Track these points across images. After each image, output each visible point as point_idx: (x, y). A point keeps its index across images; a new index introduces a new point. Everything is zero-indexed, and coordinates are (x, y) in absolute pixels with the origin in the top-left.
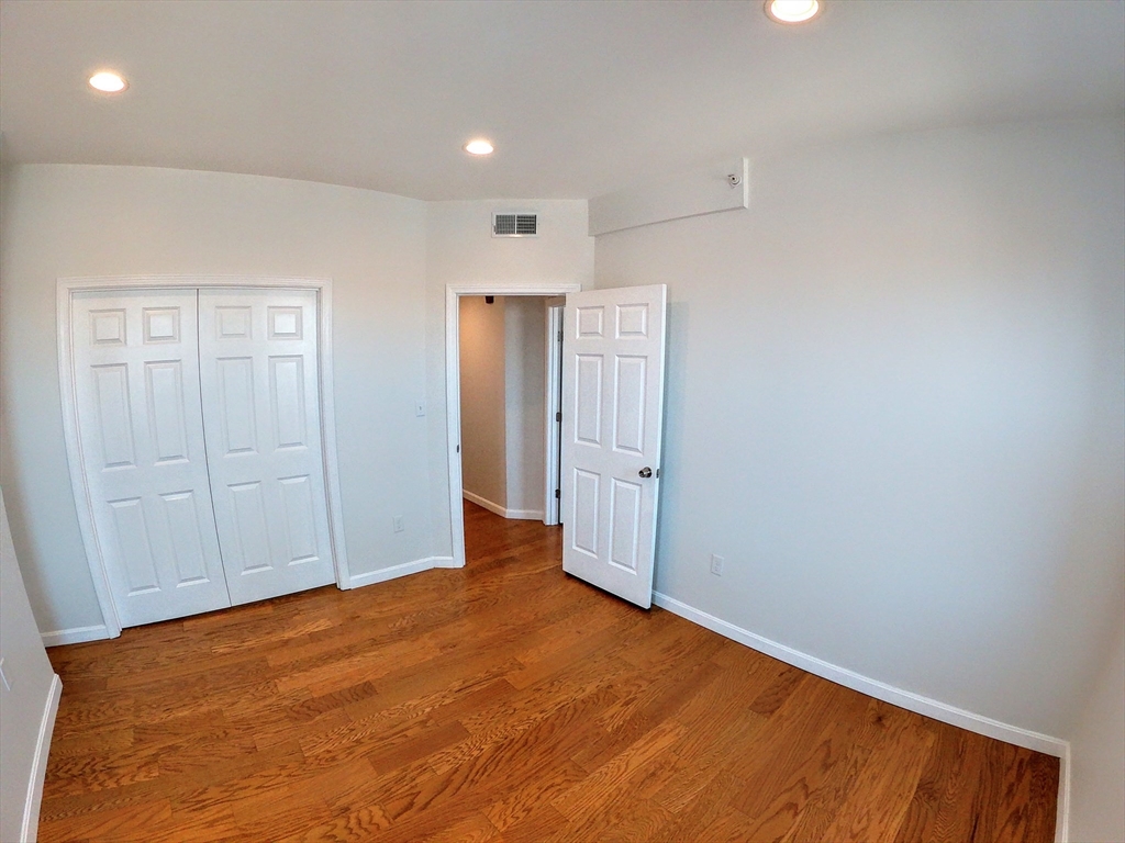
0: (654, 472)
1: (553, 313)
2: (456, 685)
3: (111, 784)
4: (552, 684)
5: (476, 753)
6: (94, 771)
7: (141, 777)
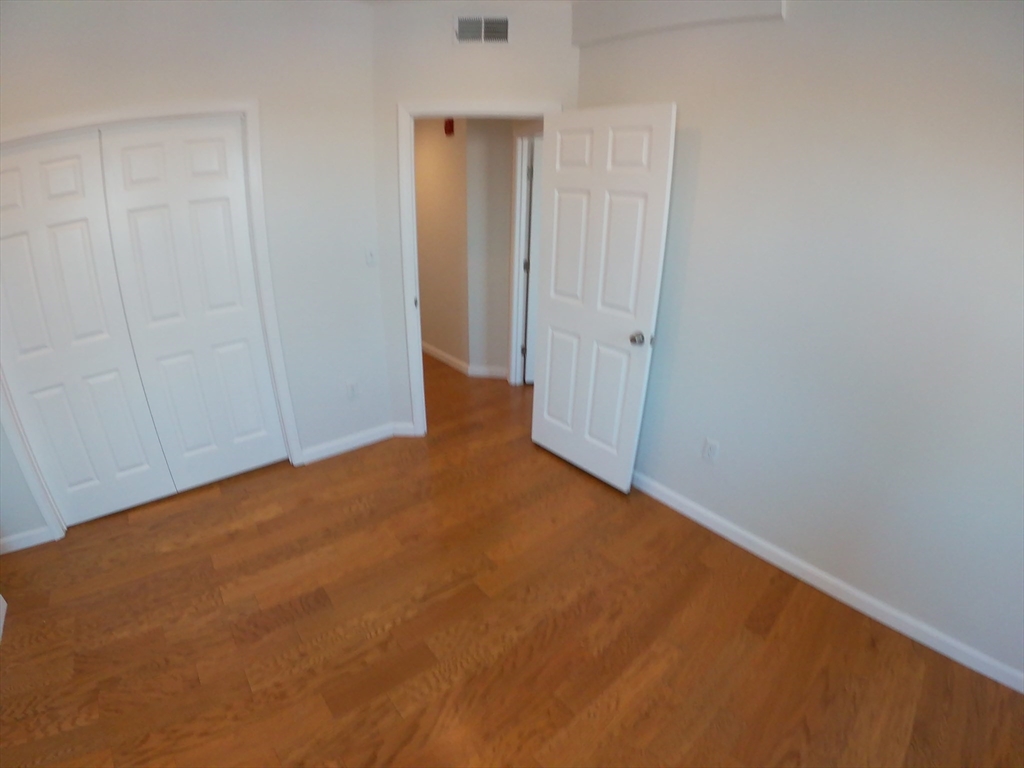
0: (647, 340)
1: (522, 146)
2: (419, 591)
3: (53, 731)
4: (528, 591)
5: (445, 686)
6: (36, 713)
7: (81, 722)
